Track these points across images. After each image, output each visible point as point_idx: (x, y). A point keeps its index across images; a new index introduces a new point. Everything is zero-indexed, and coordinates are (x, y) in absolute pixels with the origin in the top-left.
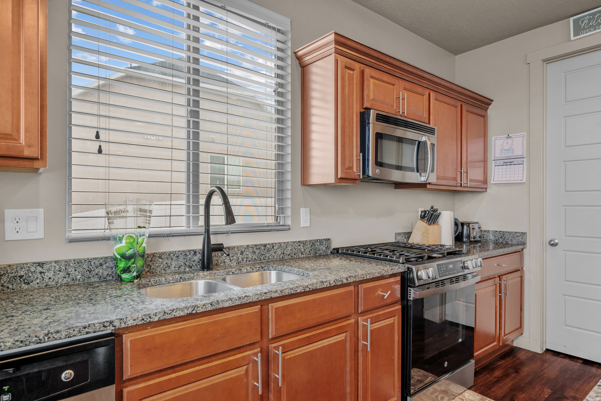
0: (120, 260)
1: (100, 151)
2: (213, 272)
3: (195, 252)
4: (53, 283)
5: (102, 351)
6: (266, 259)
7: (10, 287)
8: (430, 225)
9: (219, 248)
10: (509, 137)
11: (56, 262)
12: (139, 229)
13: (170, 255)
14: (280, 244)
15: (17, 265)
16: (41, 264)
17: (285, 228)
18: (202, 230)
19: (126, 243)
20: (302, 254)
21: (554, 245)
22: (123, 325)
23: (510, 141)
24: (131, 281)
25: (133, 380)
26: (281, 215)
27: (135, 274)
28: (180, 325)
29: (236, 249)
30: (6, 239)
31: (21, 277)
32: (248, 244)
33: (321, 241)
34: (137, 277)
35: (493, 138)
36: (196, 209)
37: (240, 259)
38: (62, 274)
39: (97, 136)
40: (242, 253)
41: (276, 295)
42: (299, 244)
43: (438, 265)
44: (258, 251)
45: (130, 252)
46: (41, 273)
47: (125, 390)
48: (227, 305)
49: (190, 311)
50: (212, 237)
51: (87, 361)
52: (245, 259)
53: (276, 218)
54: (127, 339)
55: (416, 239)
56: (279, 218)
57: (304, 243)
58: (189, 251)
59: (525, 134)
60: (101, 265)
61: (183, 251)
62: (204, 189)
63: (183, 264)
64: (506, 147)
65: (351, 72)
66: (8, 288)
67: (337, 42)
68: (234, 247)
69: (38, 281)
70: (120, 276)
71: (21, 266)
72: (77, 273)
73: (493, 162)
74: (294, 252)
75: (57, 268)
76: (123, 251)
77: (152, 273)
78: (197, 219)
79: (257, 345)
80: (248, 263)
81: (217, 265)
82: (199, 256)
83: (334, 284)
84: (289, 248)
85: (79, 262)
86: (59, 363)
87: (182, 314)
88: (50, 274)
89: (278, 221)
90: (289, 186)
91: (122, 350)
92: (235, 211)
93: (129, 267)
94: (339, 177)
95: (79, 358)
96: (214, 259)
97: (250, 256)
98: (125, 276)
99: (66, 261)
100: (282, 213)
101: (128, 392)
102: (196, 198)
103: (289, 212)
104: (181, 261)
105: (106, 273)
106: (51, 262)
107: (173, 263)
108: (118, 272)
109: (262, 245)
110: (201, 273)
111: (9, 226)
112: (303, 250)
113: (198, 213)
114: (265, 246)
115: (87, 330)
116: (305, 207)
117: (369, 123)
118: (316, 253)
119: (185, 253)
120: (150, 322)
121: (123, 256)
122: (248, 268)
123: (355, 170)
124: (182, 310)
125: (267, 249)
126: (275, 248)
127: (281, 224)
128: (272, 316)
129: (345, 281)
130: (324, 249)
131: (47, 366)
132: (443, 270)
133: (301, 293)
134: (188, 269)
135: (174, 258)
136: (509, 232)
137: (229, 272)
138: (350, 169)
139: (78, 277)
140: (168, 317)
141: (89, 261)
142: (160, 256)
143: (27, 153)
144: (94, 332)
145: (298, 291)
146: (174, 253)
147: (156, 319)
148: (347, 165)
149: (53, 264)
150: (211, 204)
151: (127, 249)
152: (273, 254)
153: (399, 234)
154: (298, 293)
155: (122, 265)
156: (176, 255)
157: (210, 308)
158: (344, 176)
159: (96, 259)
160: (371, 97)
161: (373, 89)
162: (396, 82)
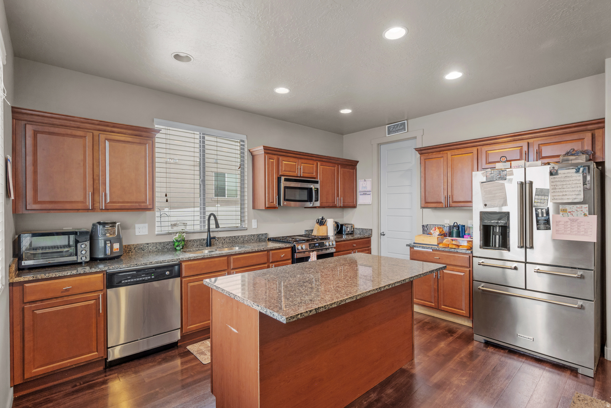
0: (176, 242)
1: (167, 201)
2: (211, 247)
3: (204, 240)
4: (152, 251)
5: (176, 267)
6: (236, 242)
7: (138, 252)
8: (320, 226)
9: (214, 238)
10: (365, 181)
11: (152, 243)
12: (182, 231)
13: (194, 241)
14: (242, 236)
15: (140, 244)
16: (148, 244)
17: (245, 229)
18: (207, 230)
19: (178, 236)
20: (253, 240)
21: (384, 235)
22: (183, 260)
23: (366, 182)
24: (180, 250)
25: (185, 277)
26: (243, 223)
27: (181, 247)
28: (200, 261)
29: (221, 238)
30: (136, 235)
31: (141, 248)
32: (227, 236)
33: (262, 235)
34: (182, 248)
35: (359, 180)
36: (204, 222)
37: (224, 242)
38: (155, 247)
39: (166, 196)
40: (224, 240)
41: (233, 253)
42: (251, 236)
43: (309, 244)
44: (232, 239)
45: (179, 239)
46: (148, 247)
47: (183, 280)
48: (215, 256)
49: (202, 257)
50: (211, 233)
51: (172, 270)
52: (226, 243)
53: (241, 224)
54: (184, 264)
55: (315, 233)
56: (242, 224)
57: (254, 235)
58: (202, 239)
59: (371, 179)
60: (168, 244)
61: (199, 239)
62: (208, 214)
63: (199, 244)
64: (364, 186)
65: (272, 160)
66: (137, 252)
67: (264, 149)
68: (221, 237)
69: (147, 250)
70: (175, 248)
71: (141, 244)
72: (160, 247)
73: (359, 193)
74: (249, 240)
75: (153, 245)
76: (177, 239)
77: (187, 247)
78: (204, 226)
79: (226, 271)
80: (227, 244)
81: (213, 245)
82: (205, 241)
83: (257, 250)
84: (246, 238)
85: (160, 243)
86: (165, 269)
87: (200, 258)
88: (151, 247)
89: (242, 225)
90: (246, 210)
91: (182, 268)
92: (219, 222)
93: (179, 244)
94: (267, 207)
95: (170, 269)
96: (212, 242)
97: (228, 241)
98: (177, 248)
99: (156, 243)
100: (244, 222)
101: (184, 280)
102: (204, 217)
103: (246, 222)
104: (198, 243)
105: (170, 247)
106: (151, 243)
107: (195, 244)
108: (175, 247)
109: (233, 236)
110: (207, 248)
111: (137, 230)
112: (253, 239)
113: (205, 223)
114: (235, 237)
115: (173, 260)
116: (255, 219)
117: (281, 183)
118: (260, 240)
119: (200, 240)
120: (190, 260)
121: (177, 241)
122: (226, 246)
123: (275, 203)
124: (200, 256)
125: (235, 238)
126: (240, 238)
127: (243, 227)
128: (232, 261)
129: (262, 249)
130: (264, 238)
131: (162, 270)
132: (312, 246)
133: (243, 253)
134: (201, 246)
135: (196, 242)
136: (365, 229)
137: (218, 247)
138: (273, 203)
139: (160, 249)
140: (196, 258)
141: (164, 243)
142: (190, 241)
143: (149, 207)
144: (175, 261)
145: (242, 252)
146: (195, 240)
147: (192, 259)
148: (271, 201)
149: (152, 244)
150: (210, 219)
151: (178, 238)
152: (239, 240)
153: (307, 231)
154: (242, 253)
155: (176, 244)
156: (196, 241)
157: (209, 256)
158: (269, 206)
159: (166, 242)
160: (283, 170)
161: (284, 166)
162: (297, 161)
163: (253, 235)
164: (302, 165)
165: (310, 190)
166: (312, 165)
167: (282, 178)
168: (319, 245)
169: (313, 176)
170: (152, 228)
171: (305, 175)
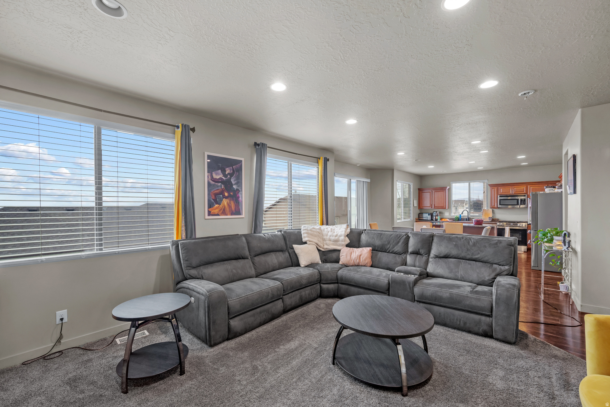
65: (494, 189)
123: (496, 206)
141: (453, 218)
148: (493, 205)
160: (501, 192)
161: (501, 190)
162: (511, 187)
164: (515, 189)
165: (518, 200)
166: (524, 188)
167: (499, 196)
168: (513, 224)
169: (523, 192)
170: (450, 214)
171: (516, 193)
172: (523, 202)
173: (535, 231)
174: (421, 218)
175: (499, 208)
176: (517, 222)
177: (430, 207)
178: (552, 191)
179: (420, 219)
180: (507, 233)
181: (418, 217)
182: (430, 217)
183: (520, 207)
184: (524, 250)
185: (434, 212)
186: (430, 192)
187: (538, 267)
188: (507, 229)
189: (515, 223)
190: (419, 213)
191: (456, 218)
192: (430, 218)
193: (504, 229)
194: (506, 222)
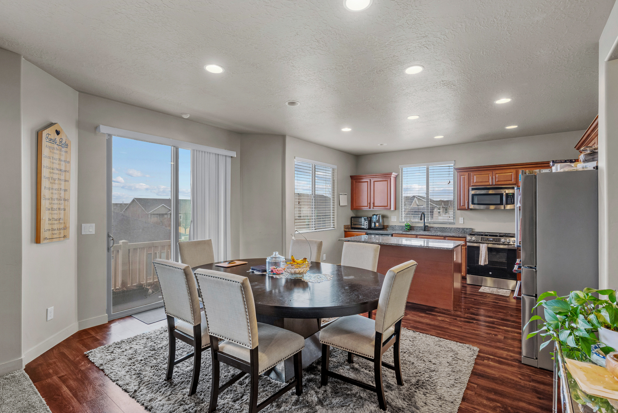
9: (427, 226)
16: (395, 226)
17: (454, 223)
40: (436, 229)
42: (457, 228)
43: (482, 238)
50: (425, 224)
65: (464, 176)
71: (393, 226)
74: (455, 231)
85: (401, 226)
97: (439, 230)
112: (459, 230)
114: (444, 228)
117: (470, 191)
123: (466, 206)
141: (402, 226)
142: (416, 227)
148: (462, 205)
160: (475, 181)
161: (476, 179)
162: (490, 173)
163: (459, 228)
164: (497, 175)
165: (501, 195)
166: (510, 173)
167: (470, 188)
168: (494, 240)
169: (510, 182)
170: (398, 218)
171: (500, 183)
172: (511, 199)
173: (531, 268)
174: (354, 224)
175: (471, 209)
176: (500, 236)
177: (367, 206)
178: (567, 169)
179: (353, 226)
180: (483, 256)
181: (349, 224)
182: (367, 224)
183: (504, 207)
184: (512, 288)
185: (374, 215)
186: (367, 182)
187: (537, 359)
188: (483, 248)
189: (497, 236)
190: (352, 217)
191: (406, 226)
192: (367, 226)
193: (478, 248)
194: (482, 235)
